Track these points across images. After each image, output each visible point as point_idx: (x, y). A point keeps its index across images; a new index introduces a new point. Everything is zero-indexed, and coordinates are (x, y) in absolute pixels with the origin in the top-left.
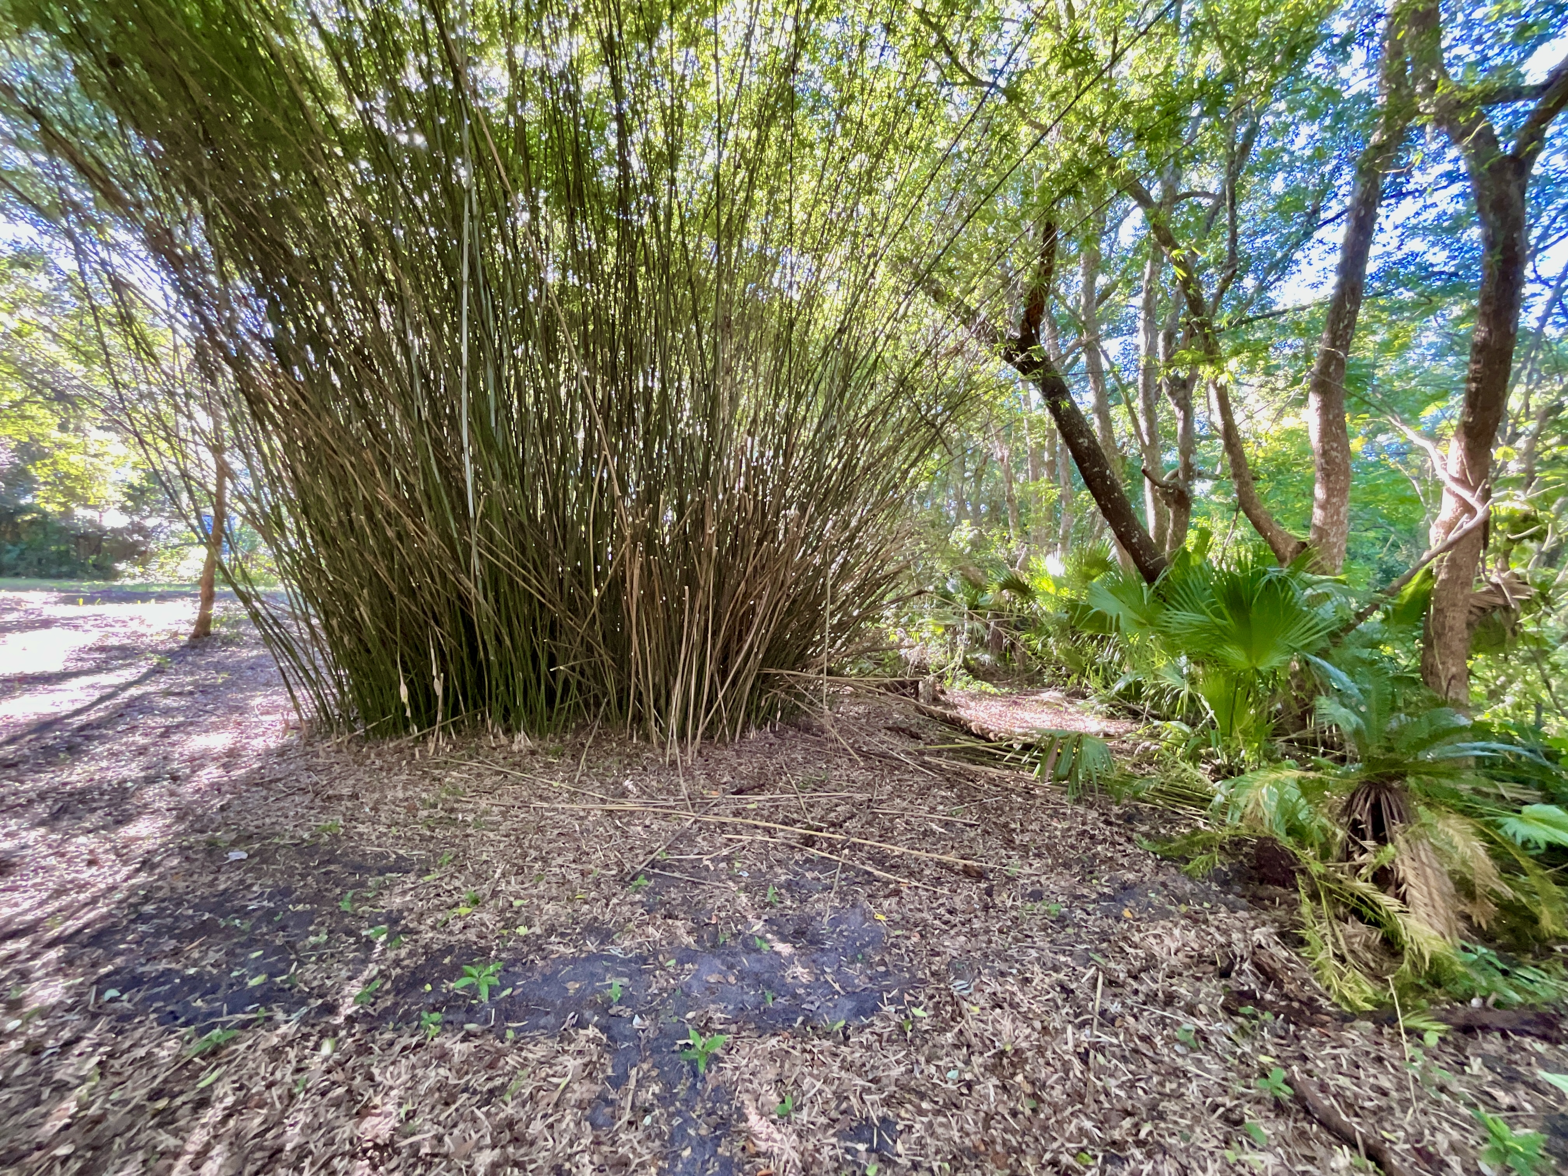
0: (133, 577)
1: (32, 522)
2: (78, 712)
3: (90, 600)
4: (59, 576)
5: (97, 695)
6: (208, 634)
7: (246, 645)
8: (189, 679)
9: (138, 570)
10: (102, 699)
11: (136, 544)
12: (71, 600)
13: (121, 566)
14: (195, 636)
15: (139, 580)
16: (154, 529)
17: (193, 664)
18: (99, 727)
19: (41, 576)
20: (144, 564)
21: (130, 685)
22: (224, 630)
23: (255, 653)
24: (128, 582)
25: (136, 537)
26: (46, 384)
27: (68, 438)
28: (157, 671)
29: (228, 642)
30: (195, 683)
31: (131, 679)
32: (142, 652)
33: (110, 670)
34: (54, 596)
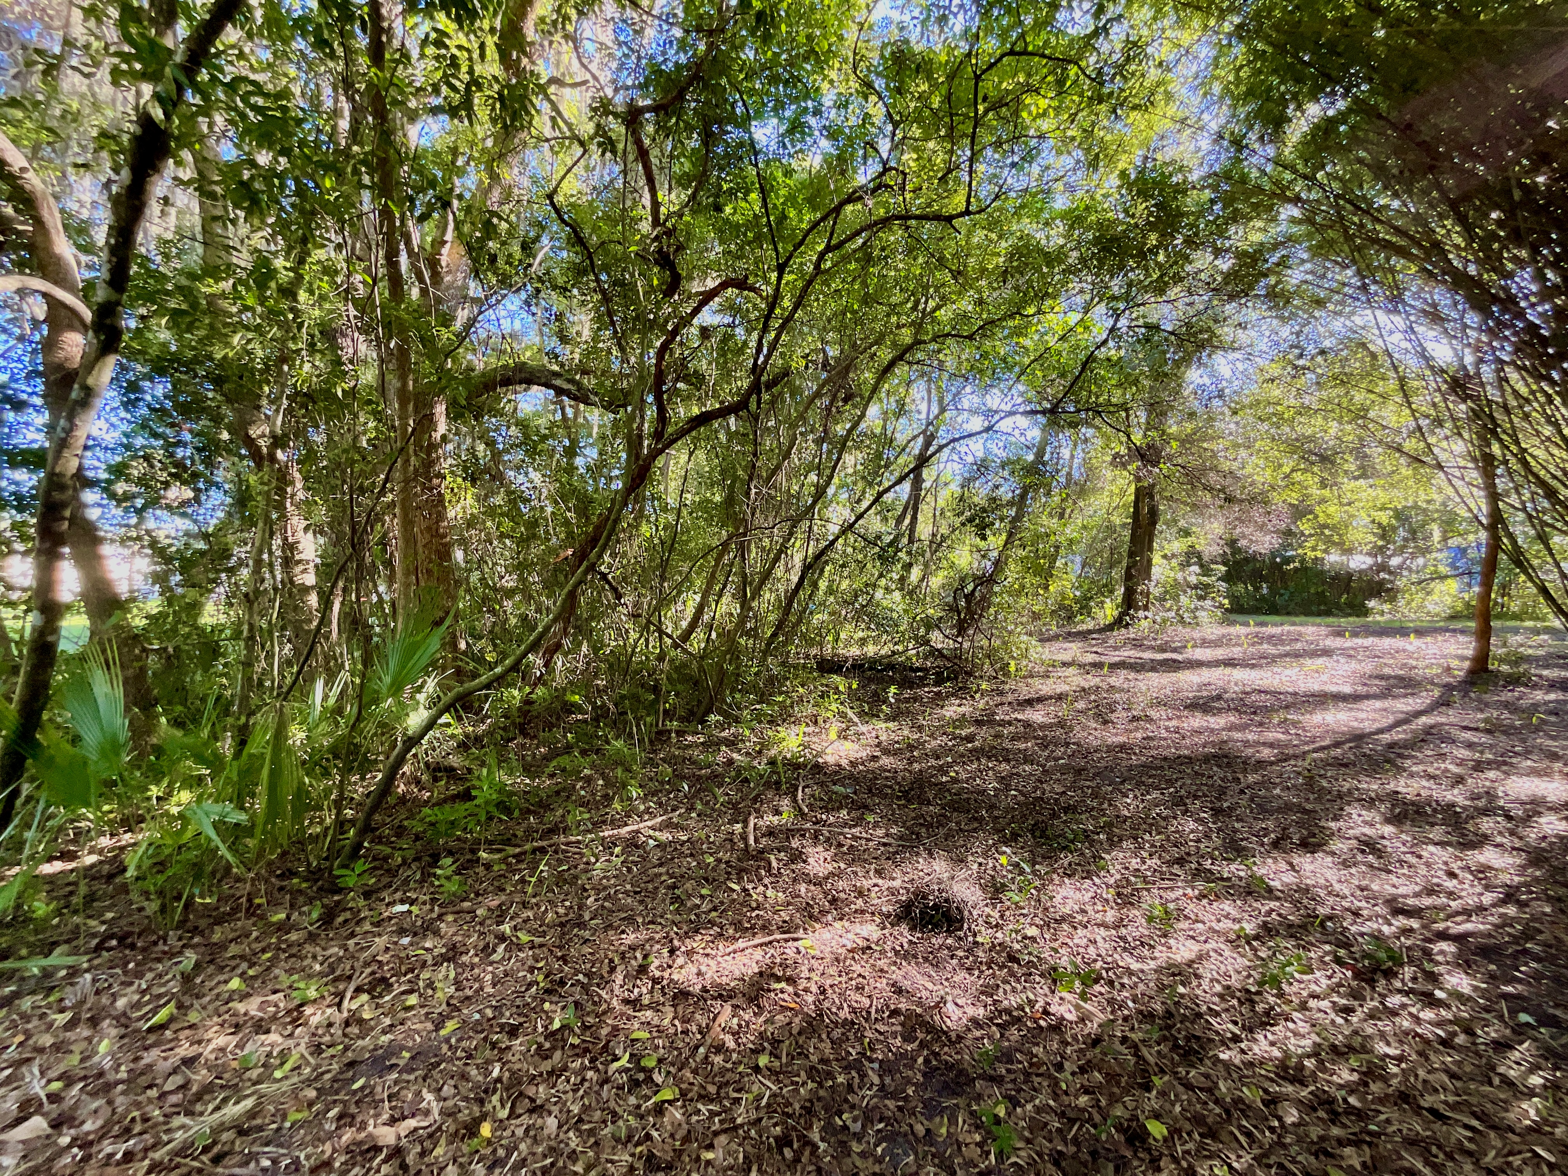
0: (1382, 613)
1: (1296, 570)
2: (1381, 731)
3: (1355, 634)
4: (1319, 614)
5: (1391, 720)
6: (1486, 670)
7: (1535, 687)
8: (1480, 716)
9: (1386, 607)
10: (1398, 724)
11: (1382, 582)
12: (1340, 634)
13: (1371, 604)
14: (1472, 672)
15: (1387, 617)
16: (1400, 567)
17: (1480, 701)
18: (1405, 747)
19: (1306, 614)
20: (1393, 600)
21: (1418, 714)
22: (1505, 668)
23: (1552, 696)
24: (1378, 618)
25: (1382, 575)
26: (1311, 452)
27: (1326, 493)
28: (1444, 703)
29: (1514, 681)
30: (1486, 721)
31: (1419, 707)
32: (1419, 684)
33: (1395, 697)
34: (1323, 631)
